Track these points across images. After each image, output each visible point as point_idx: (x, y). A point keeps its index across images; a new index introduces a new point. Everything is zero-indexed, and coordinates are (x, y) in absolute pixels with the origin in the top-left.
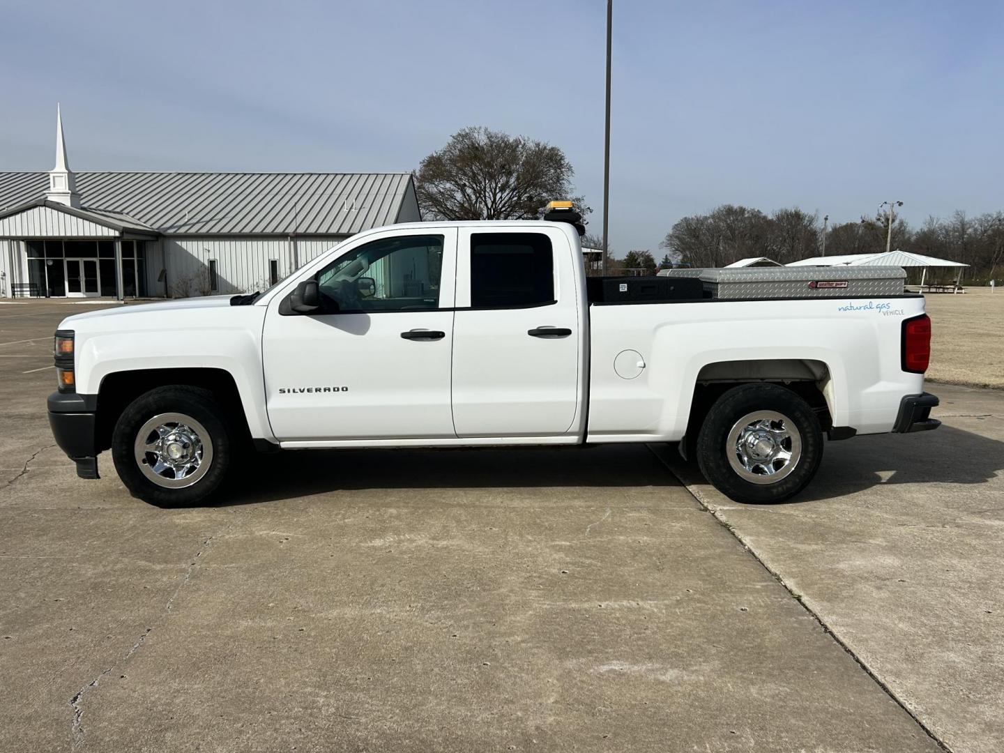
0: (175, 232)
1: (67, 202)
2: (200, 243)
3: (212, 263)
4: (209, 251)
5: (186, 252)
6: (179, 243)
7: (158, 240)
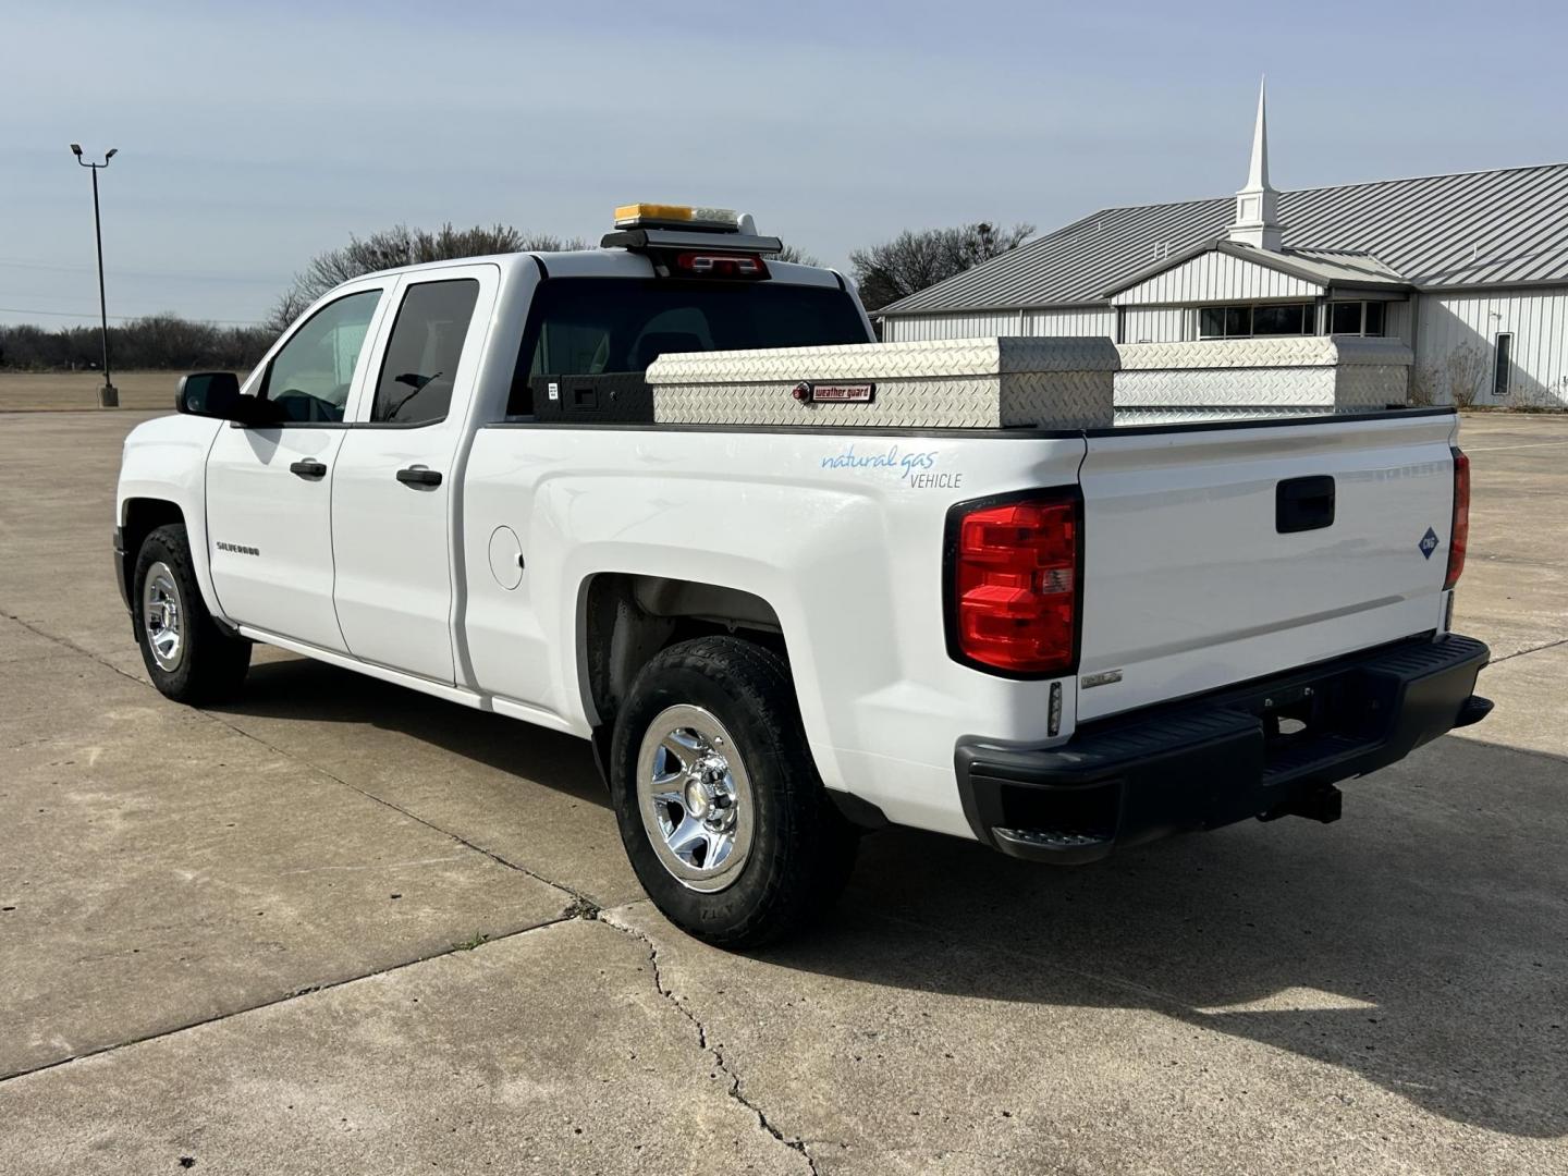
0: (1440, 283)
1: (1255, 240)
2: (1485, 302)
3: (1503, 340)
4: (1499, 317)
5: (1457, 319)
6: (1445, 303)
7: (1408, 300)
